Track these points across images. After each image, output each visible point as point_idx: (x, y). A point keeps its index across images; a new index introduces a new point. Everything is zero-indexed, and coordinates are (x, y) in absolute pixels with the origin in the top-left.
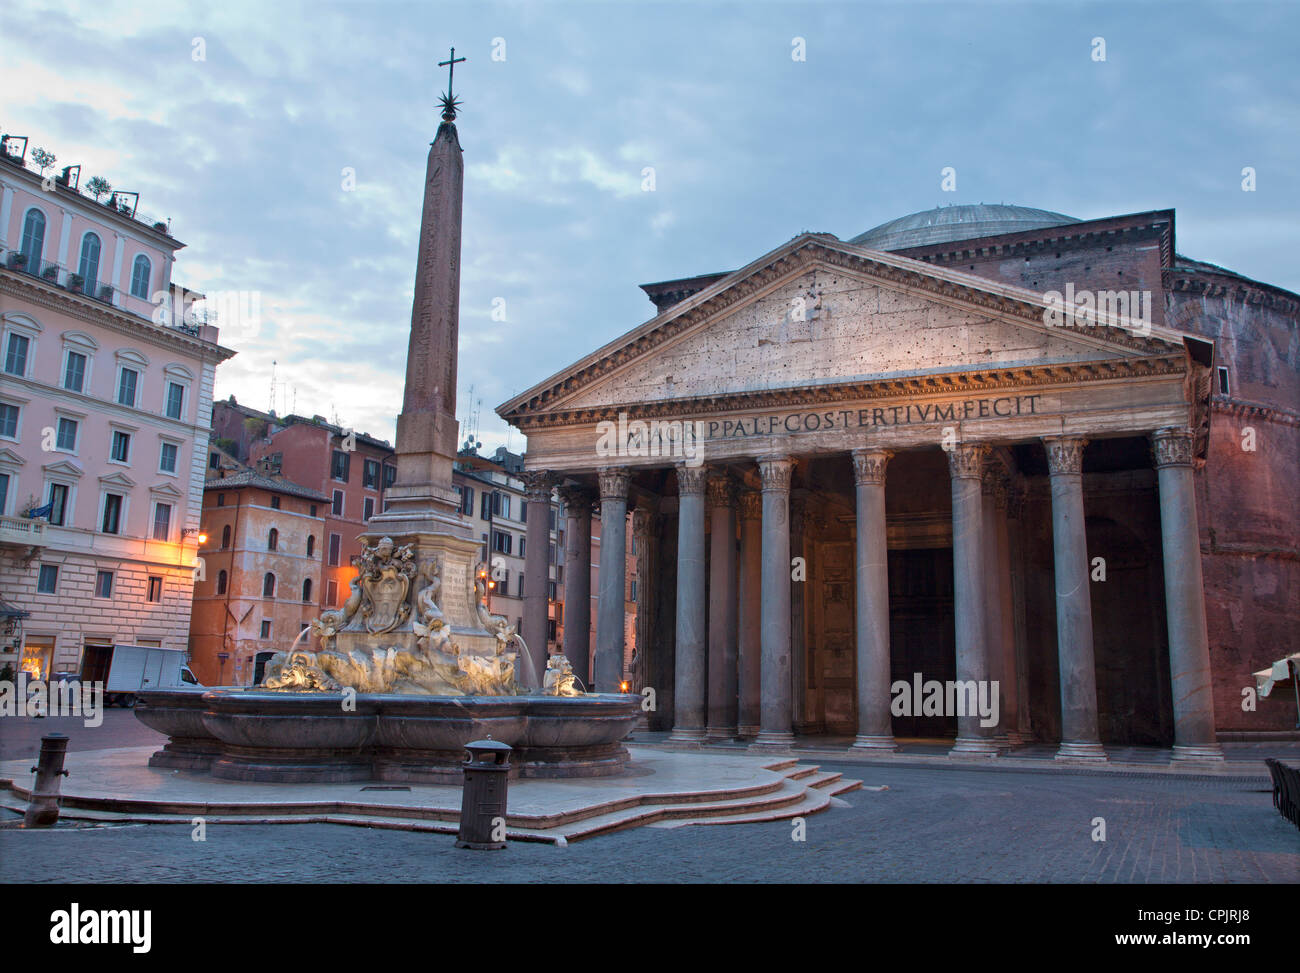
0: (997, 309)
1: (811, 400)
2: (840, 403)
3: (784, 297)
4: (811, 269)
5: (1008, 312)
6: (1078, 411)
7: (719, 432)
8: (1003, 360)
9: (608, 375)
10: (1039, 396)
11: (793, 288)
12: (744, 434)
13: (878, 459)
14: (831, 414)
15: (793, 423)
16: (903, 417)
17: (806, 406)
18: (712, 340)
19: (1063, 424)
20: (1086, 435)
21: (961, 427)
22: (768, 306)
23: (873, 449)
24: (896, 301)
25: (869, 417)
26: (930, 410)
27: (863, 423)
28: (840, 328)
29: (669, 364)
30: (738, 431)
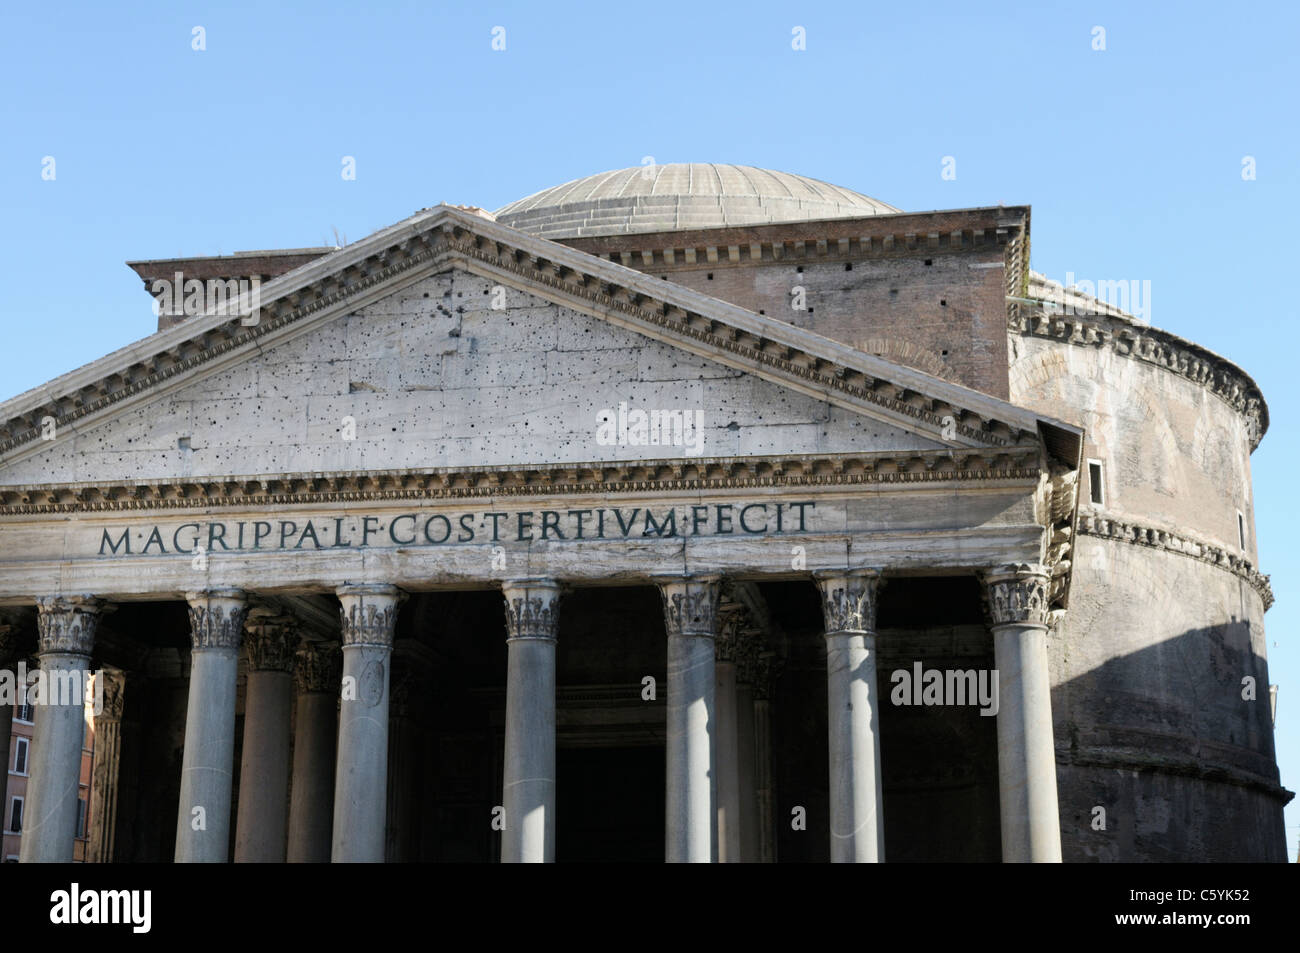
0: (752, 356)
1: (436, 492)
2: (487, 499)
3: (396, 308)
4: (446, 266)
5: (769, 362)
6: (873, 531)
7: (272, 540)
8: (756, 443)
10: (813, 504)
11: (415, 298)
12: (318, 546)
13: (547, 597)
14: (471, 517)
15: (404, 530)
16: (591, 527)
17: (427, 502)
18: (266, 378)
19: (848, 552)
20: (884, 570)
21: (687, 549)
22: (369, 324)
23: (539, 580)
24: (587, 331)
25: (535, 525)
26: (636, 519)
27: (525, 535)
28: (491, 372)
29: (185, 415)
30: (306, 539)
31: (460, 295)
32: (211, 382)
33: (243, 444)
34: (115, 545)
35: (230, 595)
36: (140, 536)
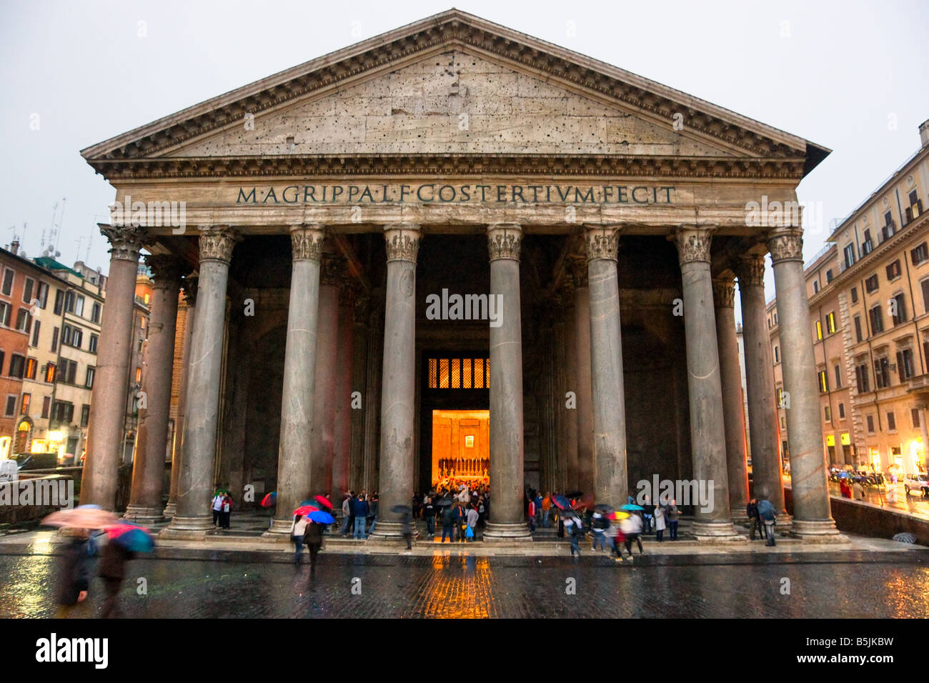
0: (636, 105)
1: (448, 170)
2: (479, 177)
3: (420, 70)
4: (451, 48)
5: (646, 108)
6: (710, 205)
7: (344, 196)
8: (639, 150)
9: (221, 129)
10: (674, 188)
11: (431, 65)
12: (372, 200)
13: (517, 236)
14: (468, 187)
15: (426, 192)
16: (542, 196)
17: (442, 177)
18: (341, 106)
19: (697, 215)
21: (602, 210)
22: (403, 78)
23: (513, 225)
24: (535, 87)
25: (508, 193)
26: (569, 192)
27: (502, 199)
28: (479, 106)
29: (291, 125)
30: (365, 197)
31: (458, 64)
32: (307, 106)
33: (326, 142)
34: (247, 197)
35: (317, 227)
36: (262, 193)
